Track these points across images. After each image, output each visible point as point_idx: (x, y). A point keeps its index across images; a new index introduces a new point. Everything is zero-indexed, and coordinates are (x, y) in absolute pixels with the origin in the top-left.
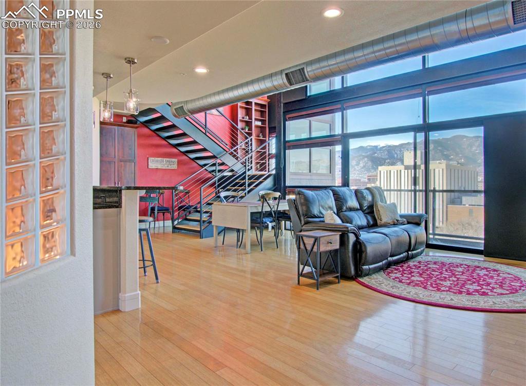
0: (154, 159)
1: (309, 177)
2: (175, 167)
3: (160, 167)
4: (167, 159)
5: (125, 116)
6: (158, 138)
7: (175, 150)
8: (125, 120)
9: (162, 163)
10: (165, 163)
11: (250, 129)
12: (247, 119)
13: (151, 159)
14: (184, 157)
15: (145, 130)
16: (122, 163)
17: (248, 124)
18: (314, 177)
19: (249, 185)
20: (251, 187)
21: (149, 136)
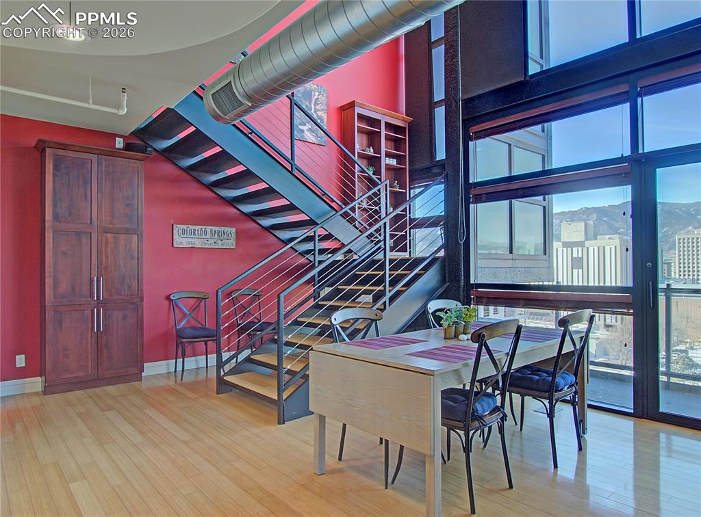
0: (184, 227)
1: (509, 264)
2: (231, 243)
3: (198, 243)
4: (214, 228)
5: (120, 136)
6: (195, 185)
7: (231, 211)
8: (119, 143)
9: (203, 236)
10: (209, 235)
11: (377, 172)
12: (371, 152)
13: (178, 228)
14: (251, 225)
15: (167, 168)
16: (109, 236)
17: (374, 161)
18: (519, 264)
19: (393, 283)
20: (399, 287)
21: (175, 181)
